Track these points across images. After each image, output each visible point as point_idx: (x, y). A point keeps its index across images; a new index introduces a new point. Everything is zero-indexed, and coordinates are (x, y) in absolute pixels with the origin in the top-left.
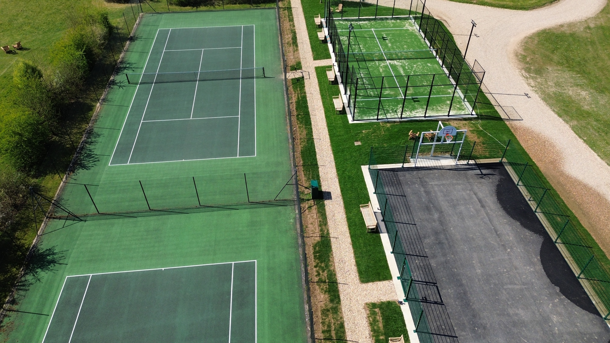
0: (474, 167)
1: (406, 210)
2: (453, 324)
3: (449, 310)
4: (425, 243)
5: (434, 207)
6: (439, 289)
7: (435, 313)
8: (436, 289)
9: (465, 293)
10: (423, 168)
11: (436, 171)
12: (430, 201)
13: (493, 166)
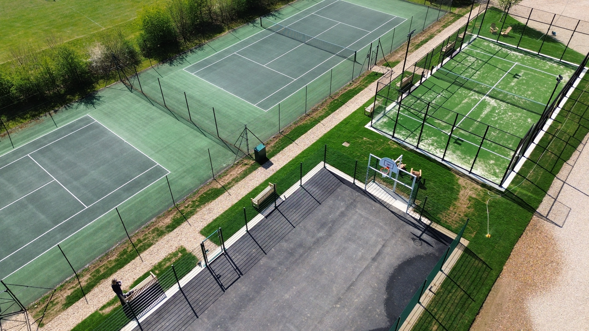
0: (421, 226)
1: (304, 213)
2: (209, 308)
3: (221, 299)
4: (280, 245)
5: (331, 228)
6: (239, 280)
7: (210, 290)
8: (236, 278)
9: (251, 300)
10: (370, 196)
11: (378, 205)
12: (334, 222)
13: (443, 239)
